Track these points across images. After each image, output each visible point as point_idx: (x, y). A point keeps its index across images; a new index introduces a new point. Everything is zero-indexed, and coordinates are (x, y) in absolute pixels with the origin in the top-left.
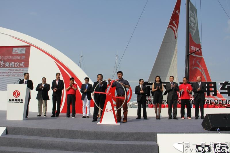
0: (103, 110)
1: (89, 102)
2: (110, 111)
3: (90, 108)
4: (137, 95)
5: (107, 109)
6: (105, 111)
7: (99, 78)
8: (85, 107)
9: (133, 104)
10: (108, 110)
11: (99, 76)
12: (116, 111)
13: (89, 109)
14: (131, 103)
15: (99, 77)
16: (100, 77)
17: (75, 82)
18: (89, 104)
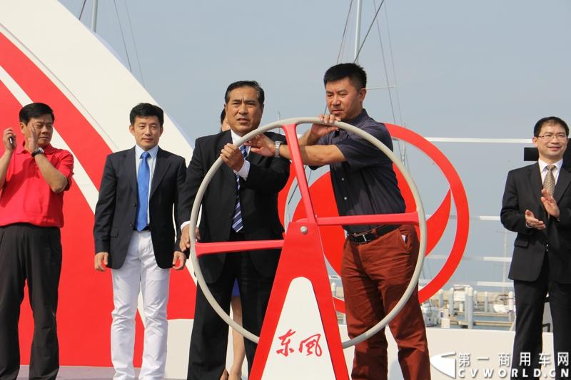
0: (255, 339)
1: (162, 282)
2: (310, 345)
3: (164, 327)
4: (515, 235)
5: (289, 334)
6: (276, 344)
7: (241, 108)
8: (133, 317)
9: (478, 306)
10: (294, 342)
11: (238, 94)
12: (348, 345)
13: (158, 333)
14: (459, 296)
15: (238, 102)
16: (247, 103)
17: (57, 142)
18: (159, 299)
